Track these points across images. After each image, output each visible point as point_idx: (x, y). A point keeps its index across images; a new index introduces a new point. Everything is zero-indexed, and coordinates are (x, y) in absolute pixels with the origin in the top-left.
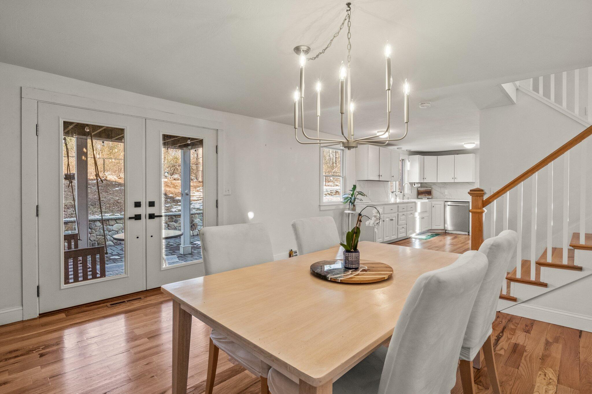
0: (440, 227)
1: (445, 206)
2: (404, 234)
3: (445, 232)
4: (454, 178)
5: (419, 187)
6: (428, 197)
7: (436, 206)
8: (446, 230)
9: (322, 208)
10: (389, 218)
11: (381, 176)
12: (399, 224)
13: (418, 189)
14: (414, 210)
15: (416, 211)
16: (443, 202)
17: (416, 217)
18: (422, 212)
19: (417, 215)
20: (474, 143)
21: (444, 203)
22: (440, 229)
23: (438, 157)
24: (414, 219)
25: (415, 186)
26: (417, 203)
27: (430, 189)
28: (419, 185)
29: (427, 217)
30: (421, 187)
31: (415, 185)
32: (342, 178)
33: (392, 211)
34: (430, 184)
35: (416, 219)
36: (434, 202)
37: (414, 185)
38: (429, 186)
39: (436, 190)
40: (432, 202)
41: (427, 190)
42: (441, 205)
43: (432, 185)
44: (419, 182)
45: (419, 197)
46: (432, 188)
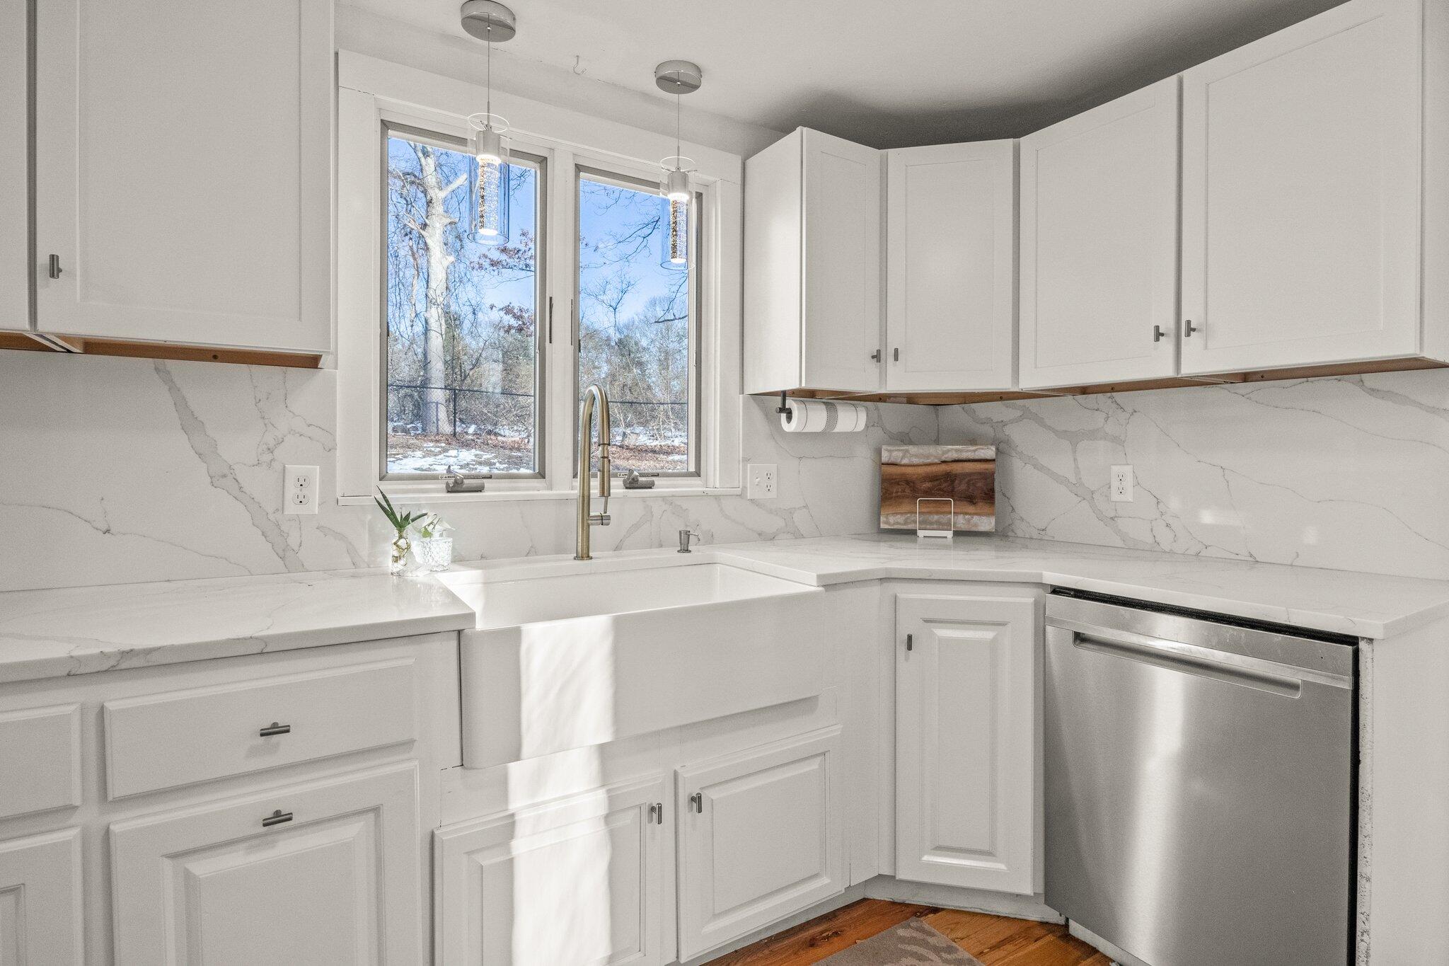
4: (1178, 331)
6: (963, 521)
28: (852, 419)
31: (789, 415)
39: (1038, 467)
41: (960, 465)
42: (1003, 624)
43: (1012, 422)
44: (803, 385)
45: (882, 519)
46: (1003, 446)
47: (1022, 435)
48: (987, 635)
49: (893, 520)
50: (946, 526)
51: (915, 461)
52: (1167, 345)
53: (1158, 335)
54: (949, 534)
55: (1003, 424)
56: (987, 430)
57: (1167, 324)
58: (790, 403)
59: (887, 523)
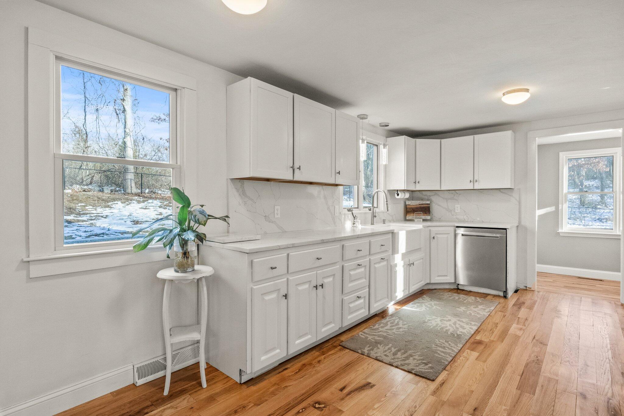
0: (448, 278)
1: (455, 235)
2: (363, 310)
3: (456, 287)
4: (474, 181)
5: (408, 199)
6: (424, 217)
7: (439, 236)
8: (458, 284)
9: (35, 271)
10: (310, 281)
11: (299, 168)
12: (345, 291)
13: (405, 203)
14: (390, 252)
15: (394, 250)
16: (452, 229)
17: (396, 265)
18: (409, 252)
19: (398, 260)
20: (527, 90)
21: (455, 231)
22: (445, 282)
23: (443, 140)
24: (391, 270)
25: (399, 197)
26: (398, 233)
27: (428, 202)
28: (407, 195)
29: (421, 260)
30: (411, 198)
31: (398, 195)
32: (173, 169)
33: (320, 263)
34: (428, 193)
35: (397, 269)
36: (436, 228)
37: (396, 195)
38: (427, 198)
39: (439, 205)
40: (431, 228)
41: (423, 205)
42: (449, 234)
43: (432, 195)
44: (406, 189)
45: (407, 217)
46: (431, 201)
47: (434, 199)
48: (446, 236)
49: (409, 217)
50: (421, 218)
51: (414, 204)
52: (472, 183)
53: (471, 182)
54: (422, 220)
55: (430, 196)
56: (426, 197)
57: (472, 180)
58: (399, 192)
59: (408, 218)
